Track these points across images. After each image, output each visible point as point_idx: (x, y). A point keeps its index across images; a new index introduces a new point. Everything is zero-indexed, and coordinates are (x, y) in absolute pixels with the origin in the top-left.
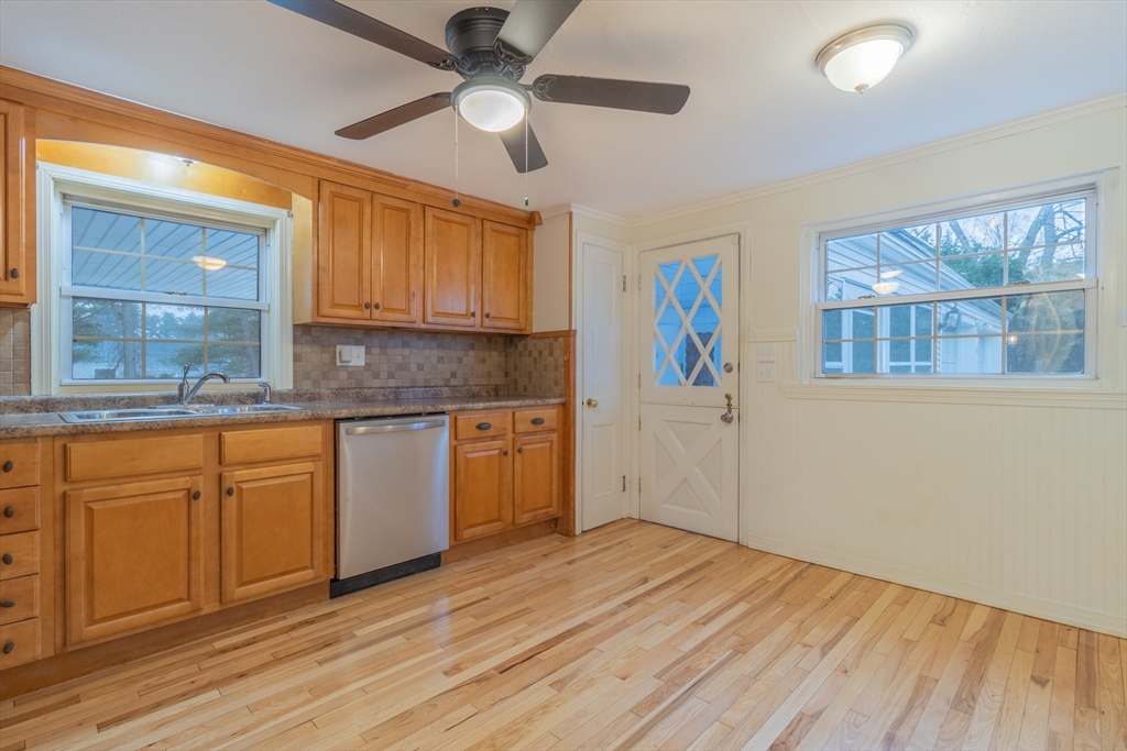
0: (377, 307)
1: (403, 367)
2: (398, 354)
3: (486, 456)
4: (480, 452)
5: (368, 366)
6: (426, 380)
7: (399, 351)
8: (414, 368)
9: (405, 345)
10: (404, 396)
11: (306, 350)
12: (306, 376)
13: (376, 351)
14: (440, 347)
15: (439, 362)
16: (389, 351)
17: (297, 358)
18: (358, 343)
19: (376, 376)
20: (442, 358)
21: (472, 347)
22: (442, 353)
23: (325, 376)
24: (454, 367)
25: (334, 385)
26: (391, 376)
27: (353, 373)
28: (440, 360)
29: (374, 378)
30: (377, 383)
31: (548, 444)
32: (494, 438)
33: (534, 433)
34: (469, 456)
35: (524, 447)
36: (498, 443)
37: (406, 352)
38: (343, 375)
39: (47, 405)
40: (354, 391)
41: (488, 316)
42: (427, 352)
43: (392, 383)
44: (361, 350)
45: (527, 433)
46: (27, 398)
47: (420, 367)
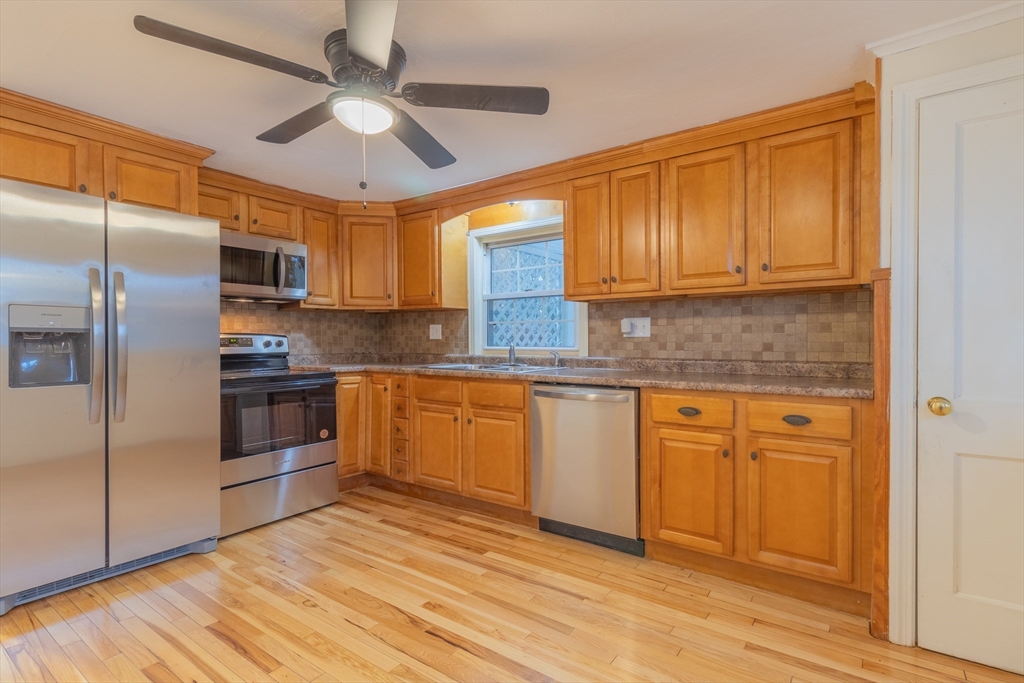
0: (613, 280)
1: (694, 338)
2: (688, 324)
3: (694, 450)
4: (681, 441)
5: (654, 337)
6: (725, 353)
7: (689, 320)
8: (708, 339)
9: (697, 313)
10: (690, 370)
11: (599, 324)
12: (599, 346)
13: (662, 322)
14: (746, 312)
15: (744, 331)
16: (677, 321)
17: (591, 331)
18: (644, 314)
19: (663, 347)
20: (749, 326)
21: (803, 310)
22: (748, 320)
23: (614, 346)
24: (768, 337)
25: (621, 355)
26: (679, 347)
27: (638, 343)
28: (747, 329)
29: (660, 349)
30: (663, 354)
31: (827, 462)
32: (706, 429)
33: (791, 437)
34: (668, 443)
35: (768, 454)
36: (716, 438)
37: (698, 321)
38: (630, 346)
39: (472, 360)
40: (635, 361)
41: (765, 268)
42: (726, 320)
43: (681, 355)
44: (647, 321)
45: (776, 435)
46: (466, 355)
47: (717, 338)
